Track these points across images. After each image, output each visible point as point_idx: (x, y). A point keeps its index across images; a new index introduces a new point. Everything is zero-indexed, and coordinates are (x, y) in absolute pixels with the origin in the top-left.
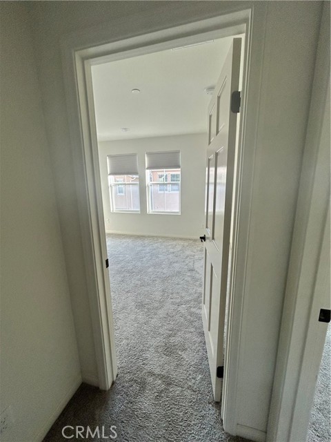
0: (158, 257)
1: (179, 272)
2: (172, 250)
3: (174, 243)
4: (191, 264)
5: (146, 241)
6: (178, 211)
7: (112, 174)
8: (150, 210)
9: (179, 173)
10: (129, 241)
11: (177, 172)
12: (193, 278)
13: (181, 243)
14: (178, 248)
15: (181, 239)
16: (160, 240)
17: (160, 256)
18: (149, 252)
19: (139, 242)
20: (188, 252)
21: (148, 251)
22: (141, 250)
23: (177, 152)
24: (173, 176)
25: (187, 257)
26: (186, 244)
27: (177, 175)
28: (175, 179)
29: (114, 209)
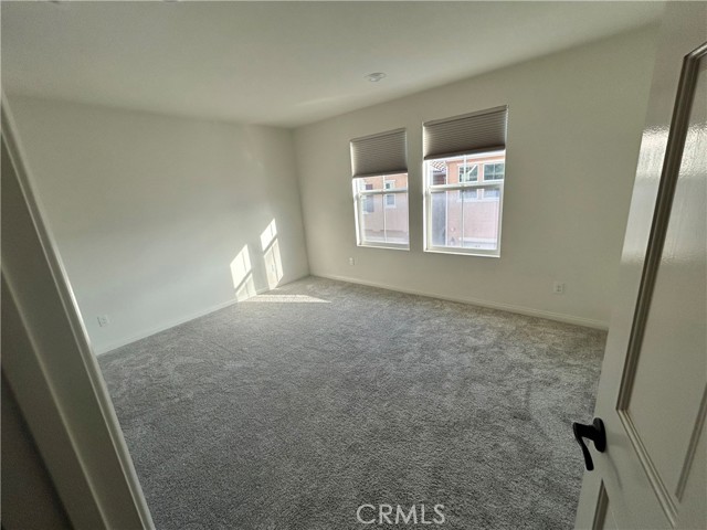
0: (436, 357)
1: (484, 415)
2: (472, 341)
3: (481, 320)
4: (520, 394)
5: (418, 310)
6: (493, 248)
7: (360, 174)
8: (429, 244)
9: (503, 161)
10: (385, 304)
11: (498, 157)
12: (525, 447)
13: (498, 322)
14: (490, 336)
15: (497, 312)
16: (448, 310)
17: (443, 354)
18: (419, 339)
19: (403, 310)
20: (514, 354)
21: (417, 334)
22: (404, 332)
23: (500, 111)
24: (489, 168)
25: (511, 367)
26: (510, 327)
27: (497, 166)
28: (493, 174)
29: (364, 239)
